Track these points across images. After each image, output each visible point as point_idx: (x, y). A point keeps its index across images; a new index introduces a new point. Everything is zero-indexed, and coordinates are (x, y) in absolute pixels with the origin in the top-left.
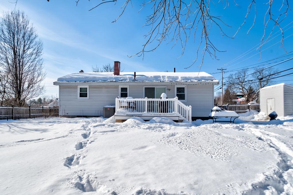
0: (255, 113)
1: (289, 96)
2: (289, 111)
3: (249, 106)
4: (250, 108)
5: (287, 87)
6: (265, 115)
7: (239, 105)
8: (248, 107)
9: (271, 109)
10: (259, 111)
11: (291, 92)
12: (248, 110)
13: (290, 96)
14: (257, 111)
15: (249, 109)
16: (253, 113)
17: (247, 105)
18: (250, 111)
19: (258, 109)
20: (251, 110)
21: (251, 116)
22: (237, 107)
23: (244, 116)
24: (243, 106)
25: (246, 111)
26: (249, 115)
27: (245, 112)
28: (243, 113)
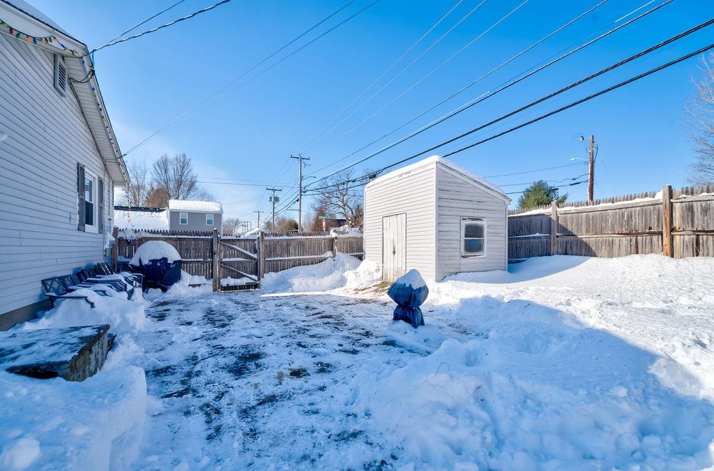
0: (348, 265)
1: (451, 205)
2: (450, 262)
3: (332, 240)
4: (335, 248)
5: (447, 170)
6: (377, 271)
7: (303, 237)
8: (331, 244)
9: (394, 252)
10: (361, 258)
11: (457, 189)
12: (329, 254)
13: (455, 204)
14: (356, 256)
15: (332, 249)
16: (344, 266)
17: (327, 236)
18: (336, 258)
19: (357, 251)
20: (337, 253)
21: (336, 275)
22: (292, 242)
23: (314, 276)
24: (315, 239)
25: (322, 256)
26: (330, 272)
27: (321, 261)
28: (312, 264)
